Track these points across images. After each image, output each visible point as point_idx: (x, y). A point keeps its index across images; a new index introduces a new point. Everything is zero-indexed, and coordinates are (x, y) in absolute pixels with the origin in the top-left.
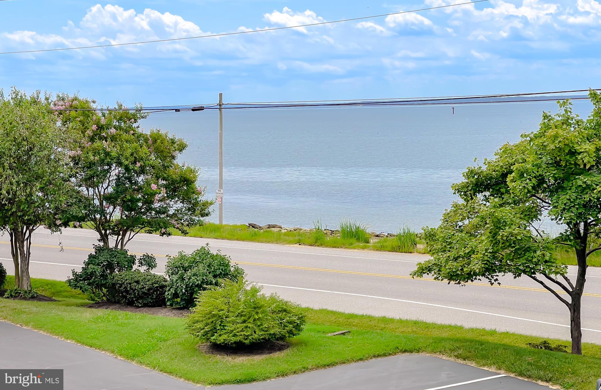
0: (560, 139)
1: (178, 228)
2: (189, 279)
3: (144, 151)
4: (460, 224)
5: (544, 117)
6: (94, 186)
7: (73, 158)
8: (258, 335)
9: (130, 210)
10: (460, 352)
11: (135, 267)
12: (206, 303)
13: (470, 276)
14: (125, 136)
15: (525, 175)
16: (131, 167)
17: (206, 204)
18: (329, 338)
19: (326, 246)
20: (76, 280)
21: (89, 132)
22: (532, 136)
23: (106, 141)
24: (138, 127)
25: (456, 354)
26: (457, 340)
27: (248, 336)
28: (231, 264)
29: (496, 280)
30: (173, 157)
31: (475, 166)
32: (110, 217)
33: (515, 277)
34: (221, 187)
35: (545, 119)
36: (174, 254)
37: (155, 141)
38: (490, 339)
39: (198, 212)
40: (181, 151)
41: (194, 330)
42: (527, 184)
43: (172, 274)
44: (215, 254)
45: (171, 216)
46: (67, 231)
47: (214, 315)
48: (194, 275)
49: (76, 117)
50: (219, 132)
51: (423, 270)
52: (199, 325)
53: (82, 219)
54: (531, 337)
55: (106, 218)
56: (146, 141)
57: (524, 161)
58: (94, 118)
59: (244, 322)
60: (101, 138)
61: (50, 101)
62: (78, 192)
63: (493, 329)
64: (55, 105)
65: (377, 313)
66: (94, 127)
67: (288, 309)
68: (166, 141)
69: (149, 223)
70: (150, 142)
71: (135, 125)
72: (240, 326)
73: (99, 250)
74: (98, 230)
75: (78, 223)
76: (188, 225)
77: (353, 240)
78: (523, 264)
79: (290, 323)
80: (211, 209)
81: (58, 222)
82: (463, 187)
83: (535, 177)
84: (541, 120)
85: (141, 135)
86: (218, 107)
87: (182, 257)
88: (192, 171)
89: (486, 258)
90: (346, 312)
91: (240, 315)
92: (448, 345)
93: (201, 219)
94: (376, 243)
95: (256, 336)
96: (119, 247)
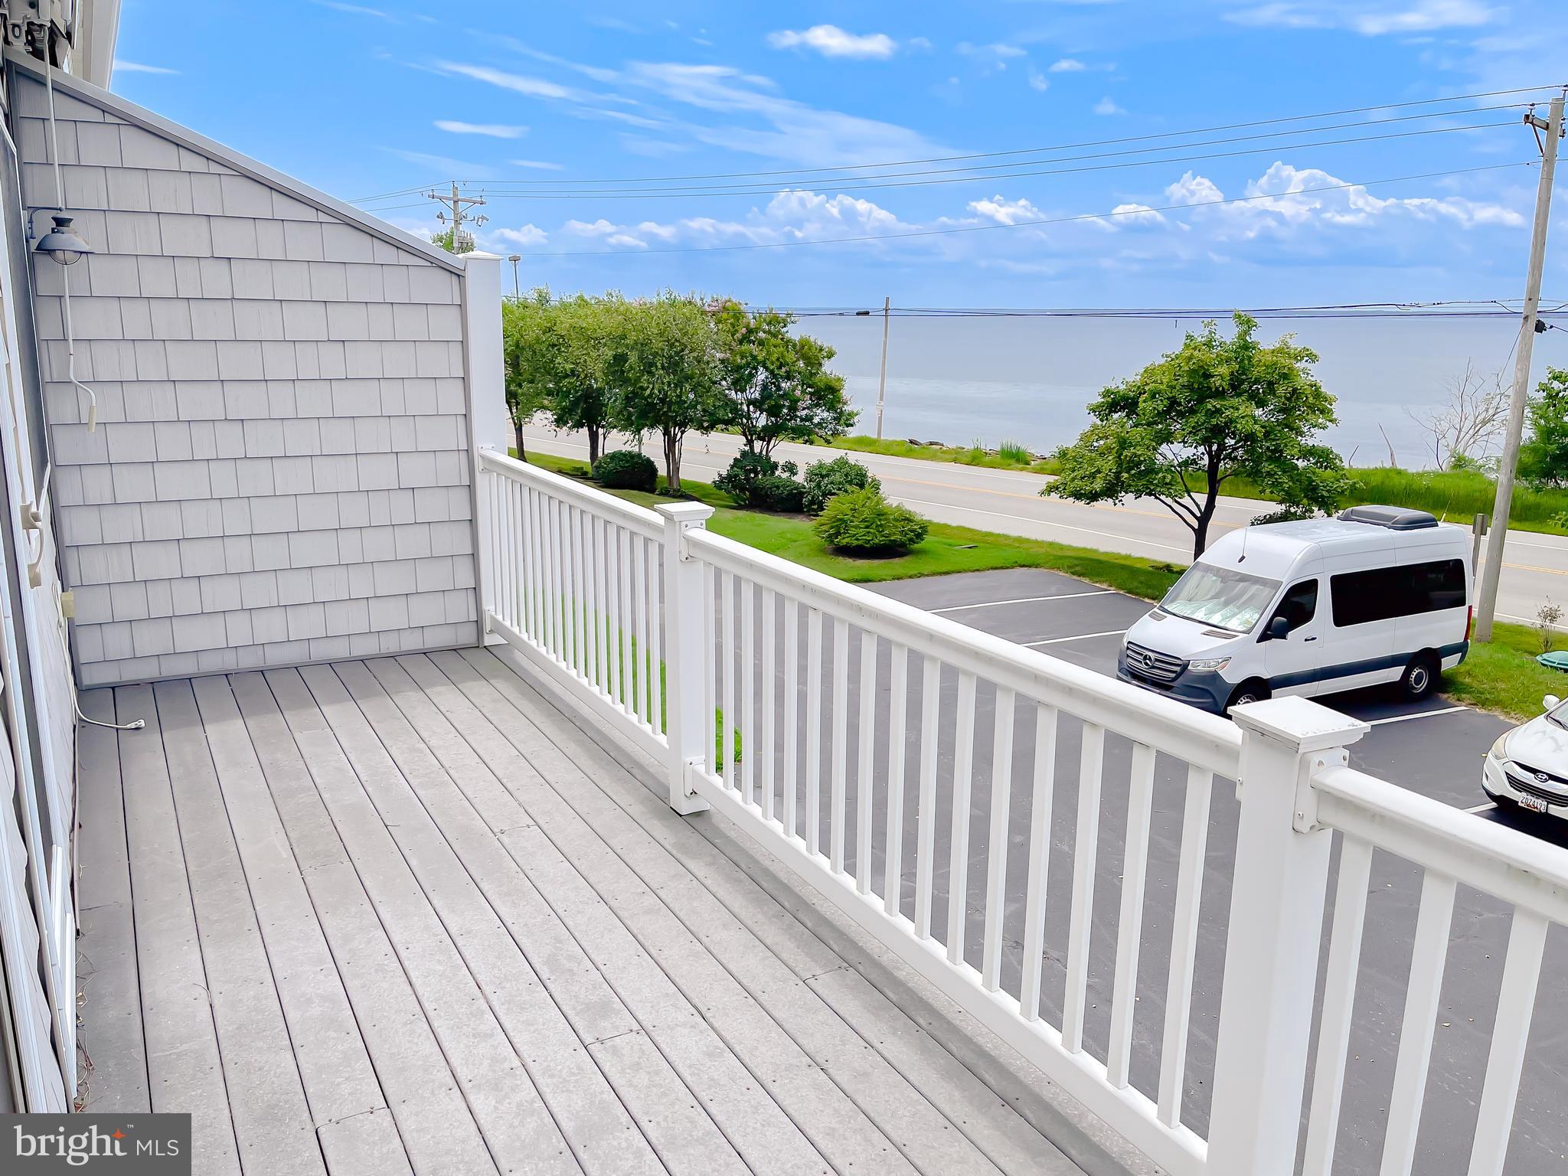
0: (1194, 361)
1: (821, 437)
2: (826, 487)
3: (791, 356)
4: (1095, 444)
5: (1187, 337)
6: (743, 391)
7: (722, 361)
8: (879, 540)
9: (776, 415)
10: (1077, 569)
11: (777, 473)
12: (834, 507)
13: (1093, 497)
14: (773, 341)
15: (1157, 396)
16: (776, 372)
17: (851, 415)
18: (957, 550)
19: (983, 466)
20: (721, 482)
21: (738, 336)
22: (1173, 356)
23: (754, 344)
24: (787, 332)
25: (1073, 570)
26: (1076, 558)
27: (870, 540)
28: (869, 474)
29: (1121, 501)
30: (820, 365)
31: (1113, 387)
32: (757, 421)
33: (1136, 498)
34: (881, 399)
35: (1187, 339)
36: (814, 462)
37: (803, 347)
38: (1138, 566)
39: (842, 422)
40: (830, 358)
41: (820, 532)
42: (1158, 405)
43: (810, 481)
44: (853, 464)
45: (816, 425)
46: (714, 435)
47: (840, 520)
48: (832, 483)
49: (727, 320)
50: (883, 339)
51: (1051, 489)
52: (824, 528)
53: (728, 422)
54: (1155, 561)
55: (752, 423)
56: (794, 346)
57: (1162, 383)
58: (745, 320)
59: (867, 527)
60: (750, 342)
61: (704, 302)
62: (726, 396)
63: (1128, 554)
64: (709, 305)
65: (1014, 533)
66: (744, 330)
67: (912, 518)
68: (814, 348)
69: (794, 430)
70: (798, 348)
71: (785, 330)
72: (862, 531)
73: (744, 454)
74: (744, 434)
75: (724, 427)
76: (832, 434)
77: (1012, 461)
78: (1143, 485)
79: (912, 531)
80: (856, 419)
81: (706, 424)
82: (1098, 407)
83: (1168, 399)
84: (1183, 340)
85: (789, 341)
86: (884, 313)
87: (821, 466)
88: (839, 380)
89: (1108, 478)
90: (983, 530)
91: (864, 521)
92: (1067, 563)
93: (846, 429)
94: (1036, 465)
95: (877, 541)
96: (764, 453)
